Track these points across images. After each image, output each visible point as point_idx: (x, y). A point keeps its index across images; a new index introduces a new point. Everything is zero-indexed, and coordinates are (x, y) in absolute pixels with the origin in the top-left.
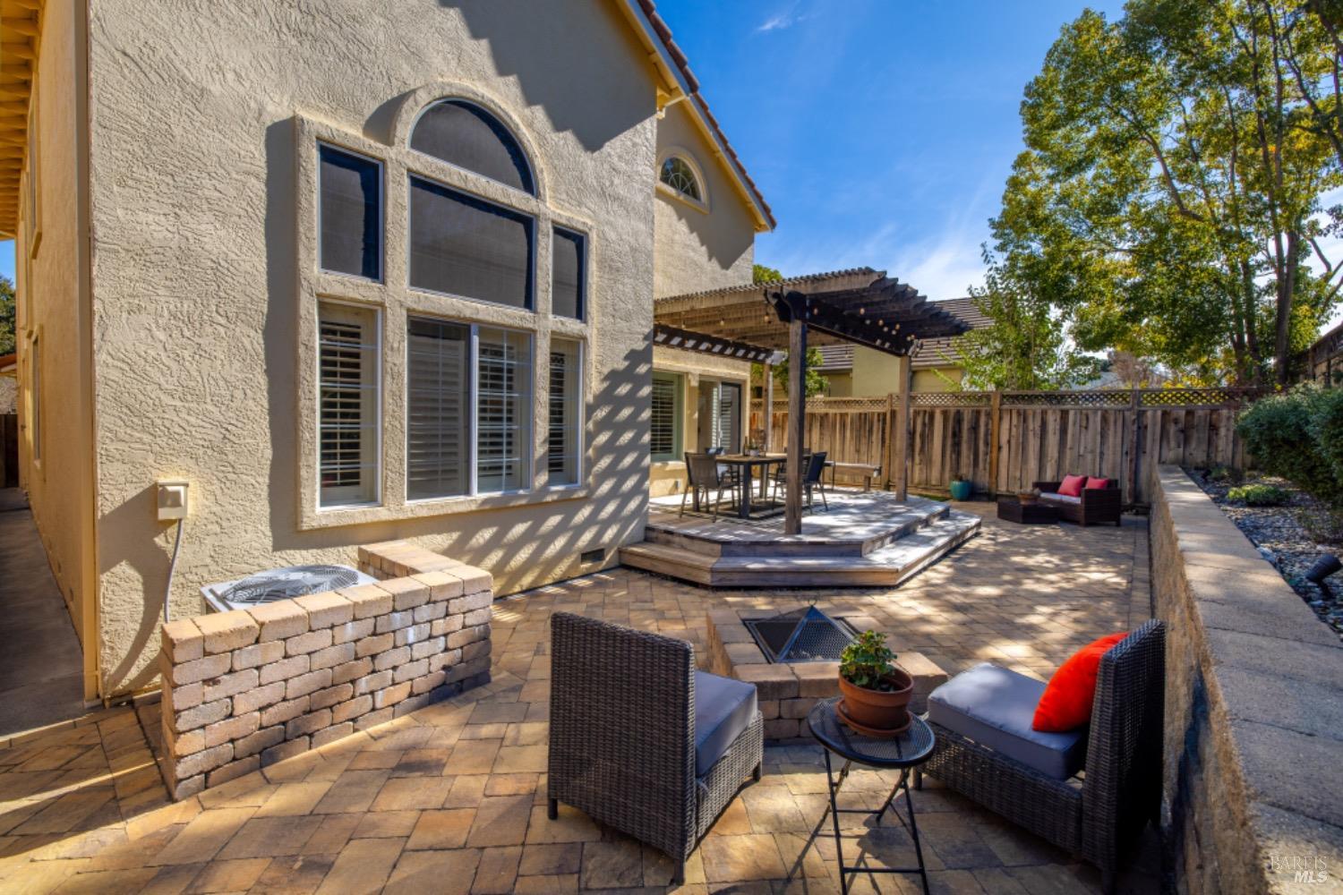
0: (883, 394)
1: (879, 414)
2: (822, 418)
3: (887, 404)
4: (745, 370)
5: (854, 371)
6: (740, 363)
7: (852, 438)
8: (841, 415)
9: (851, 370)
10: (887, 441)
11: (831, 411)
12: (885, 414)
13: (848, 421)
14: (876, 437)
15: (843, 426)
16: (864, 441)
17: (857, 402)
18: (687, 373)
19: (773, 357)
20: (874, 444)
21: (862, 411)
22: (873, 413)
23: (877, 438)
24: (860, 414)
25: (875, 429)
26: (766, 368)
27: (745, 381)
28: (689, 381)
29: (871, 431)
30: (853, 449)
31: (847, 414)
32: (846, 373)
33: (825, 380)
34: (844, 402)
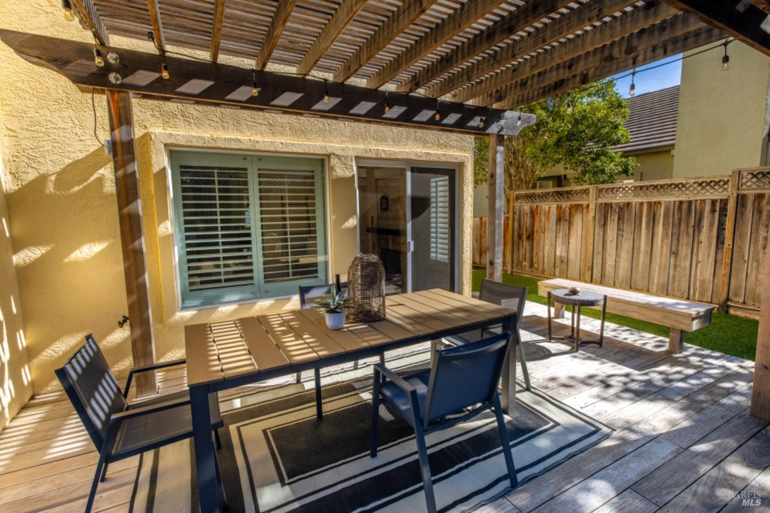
0: (724, 172)
1: (714, 202)
2: (621, 209)
3: (729, 187)
4: (462, 149)
5: (676, 147)
6: (454, 137)
7: (665, 235)
8: (650, 204)
9: (673, 145)
10: (728, 242)
11: (635, 200)
12: (724, 202)
13: (661, 211)
14: (707, 235)
15: (653, 219)
16: (684, 240)
17: (677, 186)
18: (329, 156)
19: (502, 122)
20: (703, 246)
21: (683, 198)
22: (703, 201)
23: (710, 237)
24: (681, 203)
25: (705, 223)
26: (492, 141)
27: (461, 165)
28: (332, 169)
29: (698, 226)
30: (666, 250)
31: (659, 203)
32: (666, 151)
33: (632, 162)
34: (655, 187)
